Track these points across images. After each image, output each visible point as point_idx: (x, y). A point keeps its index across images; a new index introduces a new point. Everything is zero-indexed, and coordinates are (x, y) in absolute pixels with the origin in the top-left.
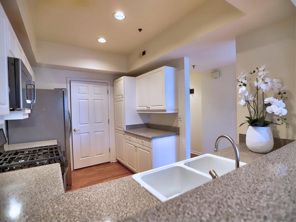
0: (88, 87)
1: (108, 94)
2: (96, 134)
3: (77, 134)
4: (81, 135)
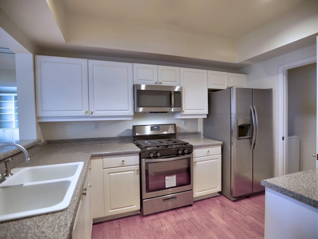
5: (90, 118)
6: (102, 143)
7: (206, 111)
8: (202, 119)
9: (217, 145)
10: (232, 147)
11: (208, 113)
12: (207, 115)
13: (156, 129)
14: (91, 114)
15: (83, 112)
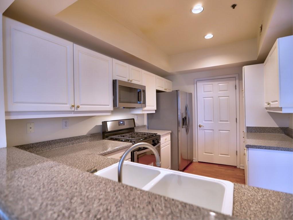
0: (213, 85)
1: (236, 89)
2: (220, 132)
3: (202, 129)
4: (205, 131)
5: (74, 114)
6: (73, 144)
7: (155, 108)
8: (146, 115)
9: (167, 134)
10: (179, 134)
11: (156, 109)
12: (156, 110)
13: (121, 124)
14: (76, 109)
15: (67, 105)
